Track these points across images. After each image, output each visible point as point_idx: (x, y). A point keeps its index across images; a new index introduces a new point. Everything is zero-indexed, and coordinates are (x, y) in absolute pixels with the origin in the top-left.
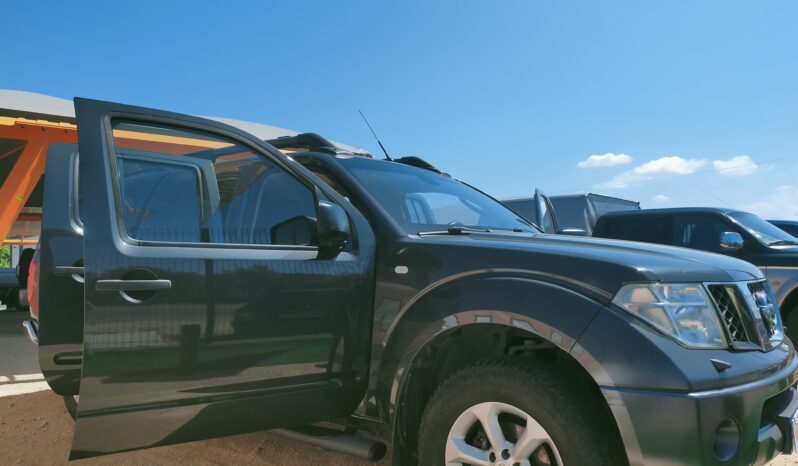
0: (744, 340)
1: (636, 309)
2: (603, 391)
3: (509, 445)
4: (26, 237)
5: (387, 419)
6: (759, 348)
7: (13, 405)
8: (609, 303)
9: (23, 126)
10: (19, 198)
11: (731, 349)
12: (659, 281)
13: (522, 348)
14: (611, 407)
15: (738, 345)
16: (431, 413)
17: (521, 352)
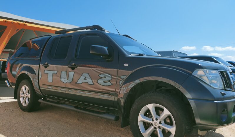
0: (228, 88)
1: (199, 76)
2: (189, 100)
3: (158, 116)
4: (3, 59)
5: (120, 109)
6: (232, 90)
7: (2, 105)
8: (191, 75)
9: (6, 22)
10: (4, 43)
11: (225, 90)
12: (206, 68)
13: (162, 89)
14: (191, 105)
15: (227, 89)
16: (134, 107)
17: (161, 90)
